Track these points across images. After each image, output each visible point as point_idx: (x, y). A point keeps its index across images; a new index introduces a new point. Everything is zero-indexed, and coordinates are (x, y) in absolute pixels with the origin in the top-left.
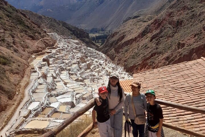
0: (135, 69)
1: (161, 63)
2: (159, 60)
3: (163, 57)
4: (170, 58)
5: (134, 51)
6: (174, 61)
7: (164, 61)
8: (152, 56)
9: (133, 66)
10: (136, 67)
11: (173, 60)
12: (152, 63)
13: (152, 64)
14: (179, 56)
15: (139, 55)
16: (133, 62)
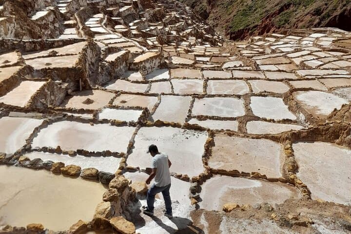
0: (248, 34)
1: (304, 22)
2: (297, 16)
3: (307, 11)
4: (323, 12)
5: (245, 4)
6: (331, 17)
7: (308, 18)
8: (281, 10)
9: (243, 30)
10: (250, 32)
11: (329, 16)
12: (283, 22)
13: (284, 24)
14: (341, 9)
15: (255, 10)
16: (244, 23)
